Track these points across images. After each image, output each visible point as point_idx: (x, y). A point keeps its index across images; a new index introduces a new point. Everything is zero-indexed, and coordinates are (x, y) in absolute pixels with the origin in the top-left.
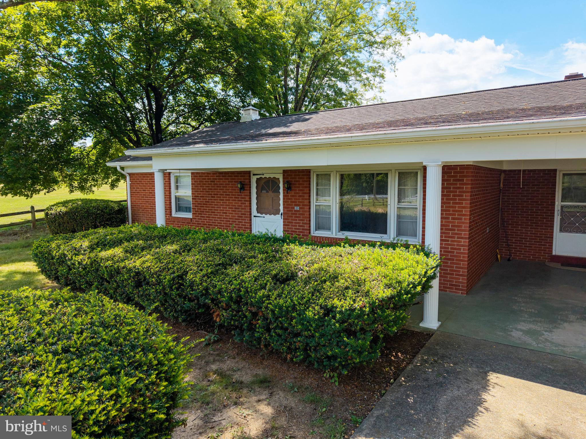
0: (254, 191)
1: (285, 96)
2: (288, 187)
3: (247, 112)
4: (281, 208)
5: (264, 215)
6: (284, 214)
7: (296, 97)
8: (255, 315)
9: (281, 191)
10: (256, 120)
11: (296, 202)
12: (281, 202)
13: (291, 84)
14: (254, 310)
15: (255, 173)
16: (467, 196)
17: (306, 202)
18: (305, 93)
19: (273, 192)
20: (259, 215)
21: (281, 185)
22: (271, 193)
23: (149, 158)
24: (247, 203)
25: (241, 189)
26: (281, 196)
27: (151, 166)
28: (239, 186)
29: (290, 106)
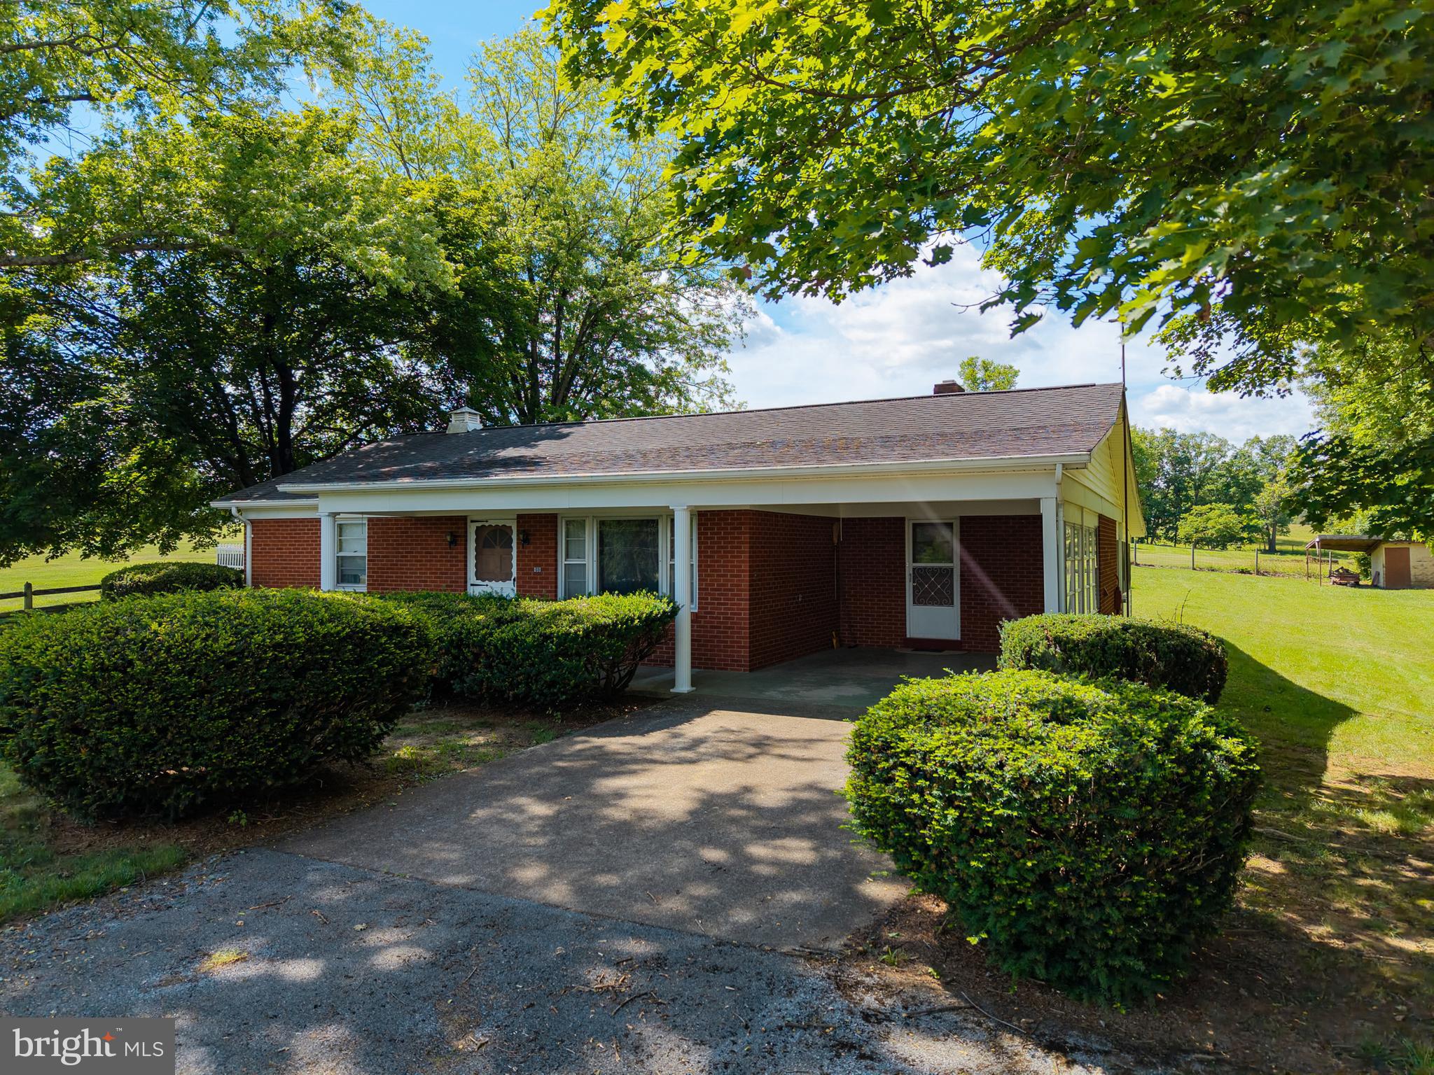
0: (472, 545)
1: (533, 372)
2: (525, 540)
3: (460, 417)
4: (514, 570)
5: (486, 583)
6: (517, 580)
7: (555, 375)
8: (477, 656)
9: (514, 545)
10: (475, 430)
11: (536, 561)
12: (514, 562)
13: (545, 352)
14: (475, 651)
15: (475, 518)
16: (745, 548)
17: (551, 560)
18: (573, 369)
19: (501, 547)
20: (479, 582)
21: (514, 537)
22: (498, 549)
23: (314, 495)
24: (461, 565)
25: (451, 543)
26: (514, 553)
27: (315, 508)
28: (449, 538)
29: (544, 393)
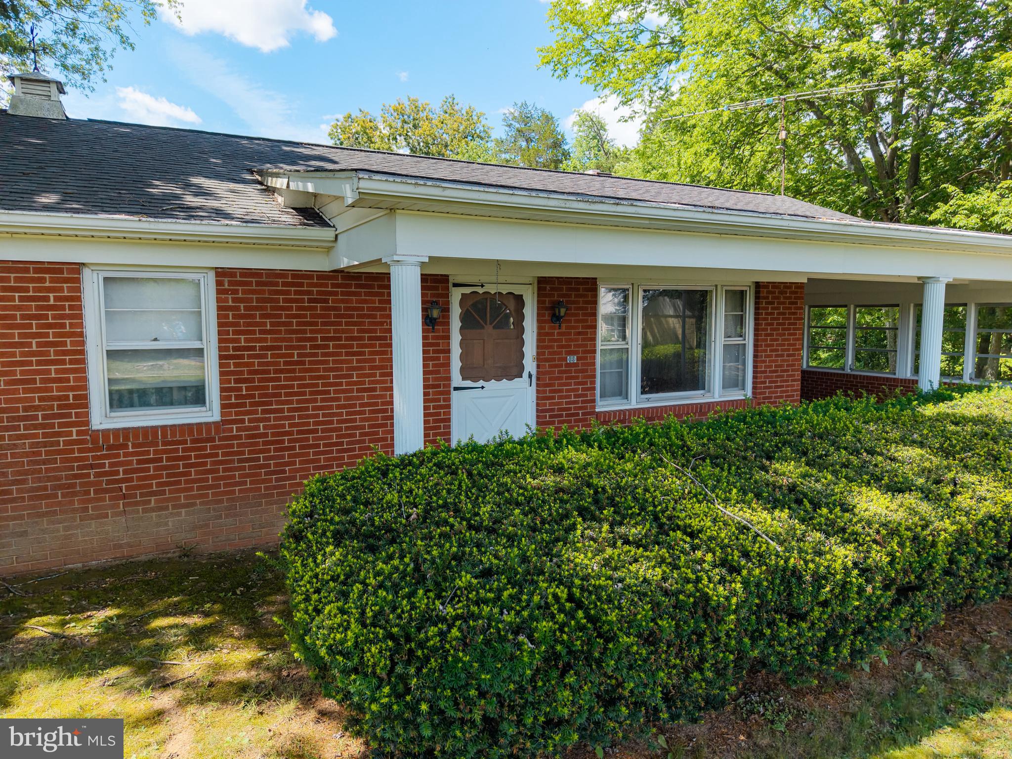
0: (456, 324)
4: (530, 362)
5: (481, 383)
6: (537, 375)
9: (530, 323)
11: (570, 346)
12: (530, 349)
15: (459, 280)
17: (591, 344)
19: (494, 328)
20: (469, 383)
21: (530, 311)
22: (489, 331)
